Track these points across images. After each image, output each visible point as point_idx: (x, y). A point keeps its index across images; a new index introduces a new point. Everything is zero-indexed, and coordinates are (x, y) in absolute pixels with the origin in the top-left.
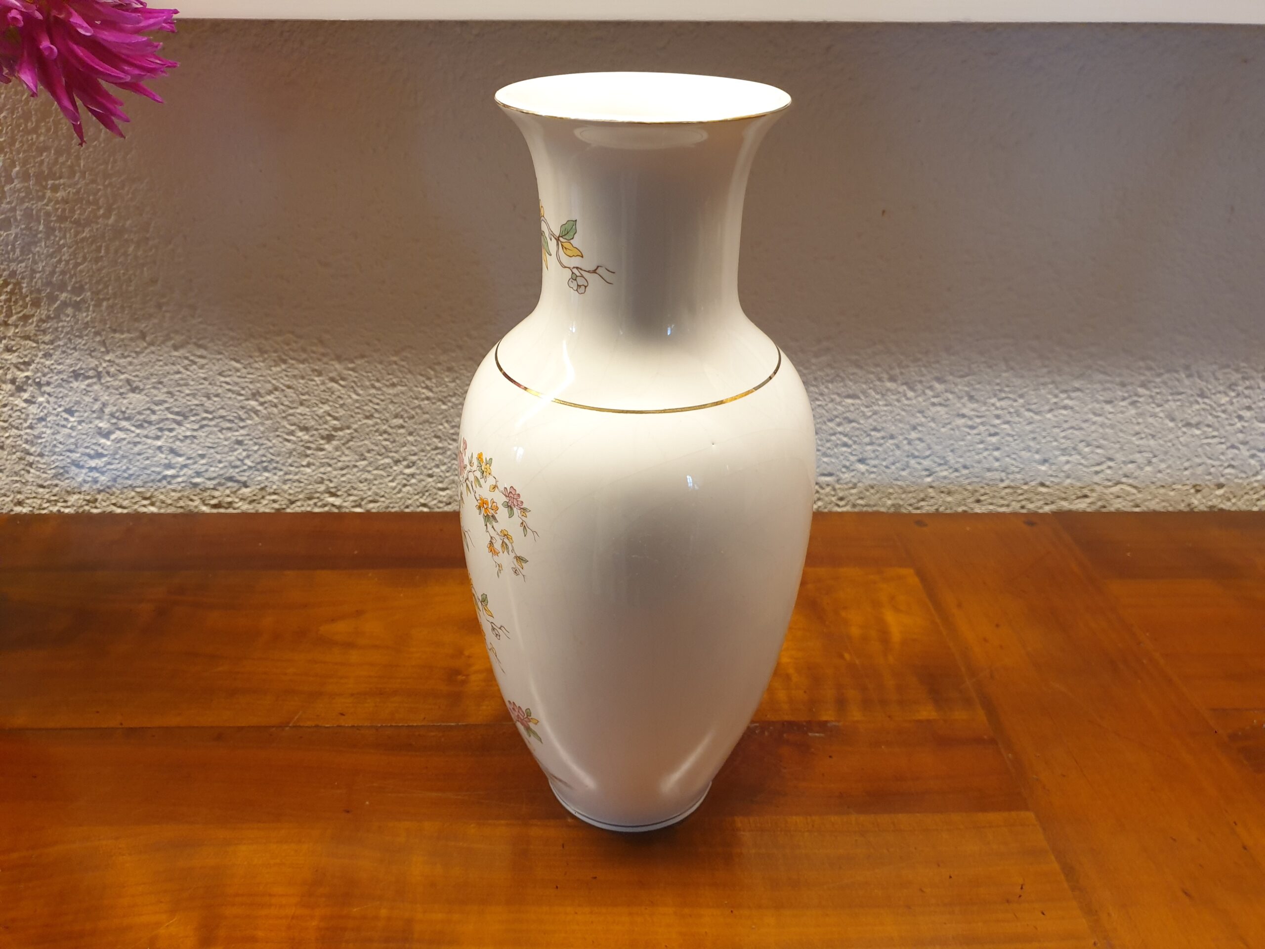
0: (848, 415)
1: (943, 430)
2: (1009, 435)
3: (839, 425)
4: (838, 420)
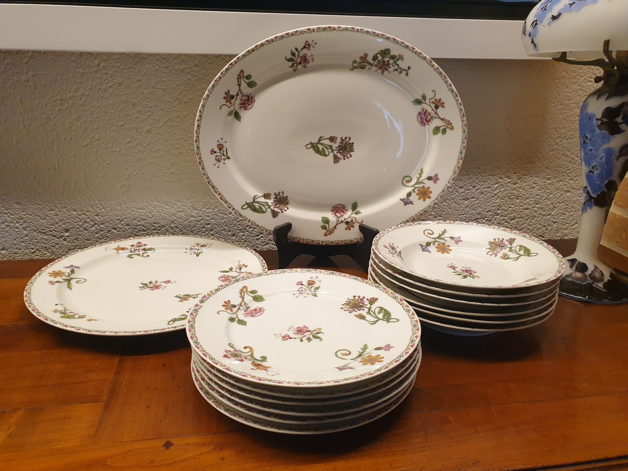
0: (141, 217)
1: (185, 222)
2: (215, 224)
3: (139, 221)
4: (138, 219)
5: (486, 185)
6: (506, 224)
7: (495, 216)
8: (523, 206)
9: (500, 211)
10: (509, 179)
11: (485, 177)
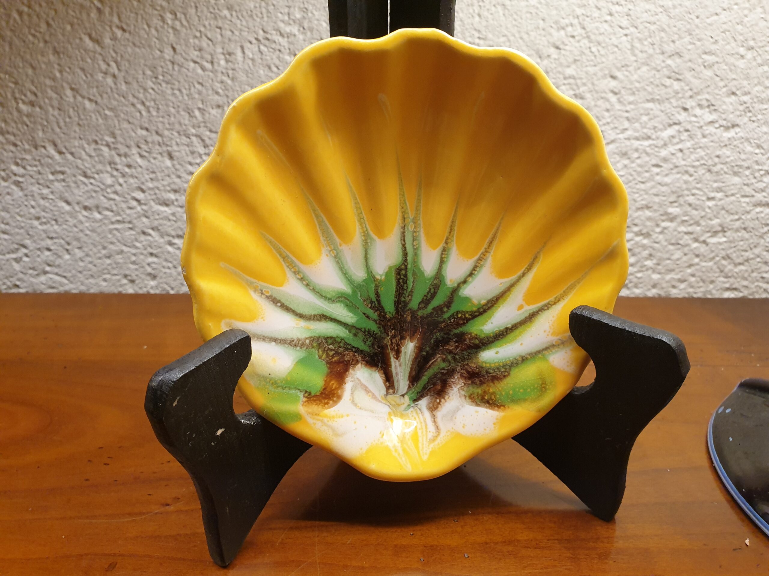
5: (636, 130)
6: (695, 245)
7: (663, 221)
8: (753, 196)
9: (678, 210)
10: (710, 112)
11: (632, 106)
